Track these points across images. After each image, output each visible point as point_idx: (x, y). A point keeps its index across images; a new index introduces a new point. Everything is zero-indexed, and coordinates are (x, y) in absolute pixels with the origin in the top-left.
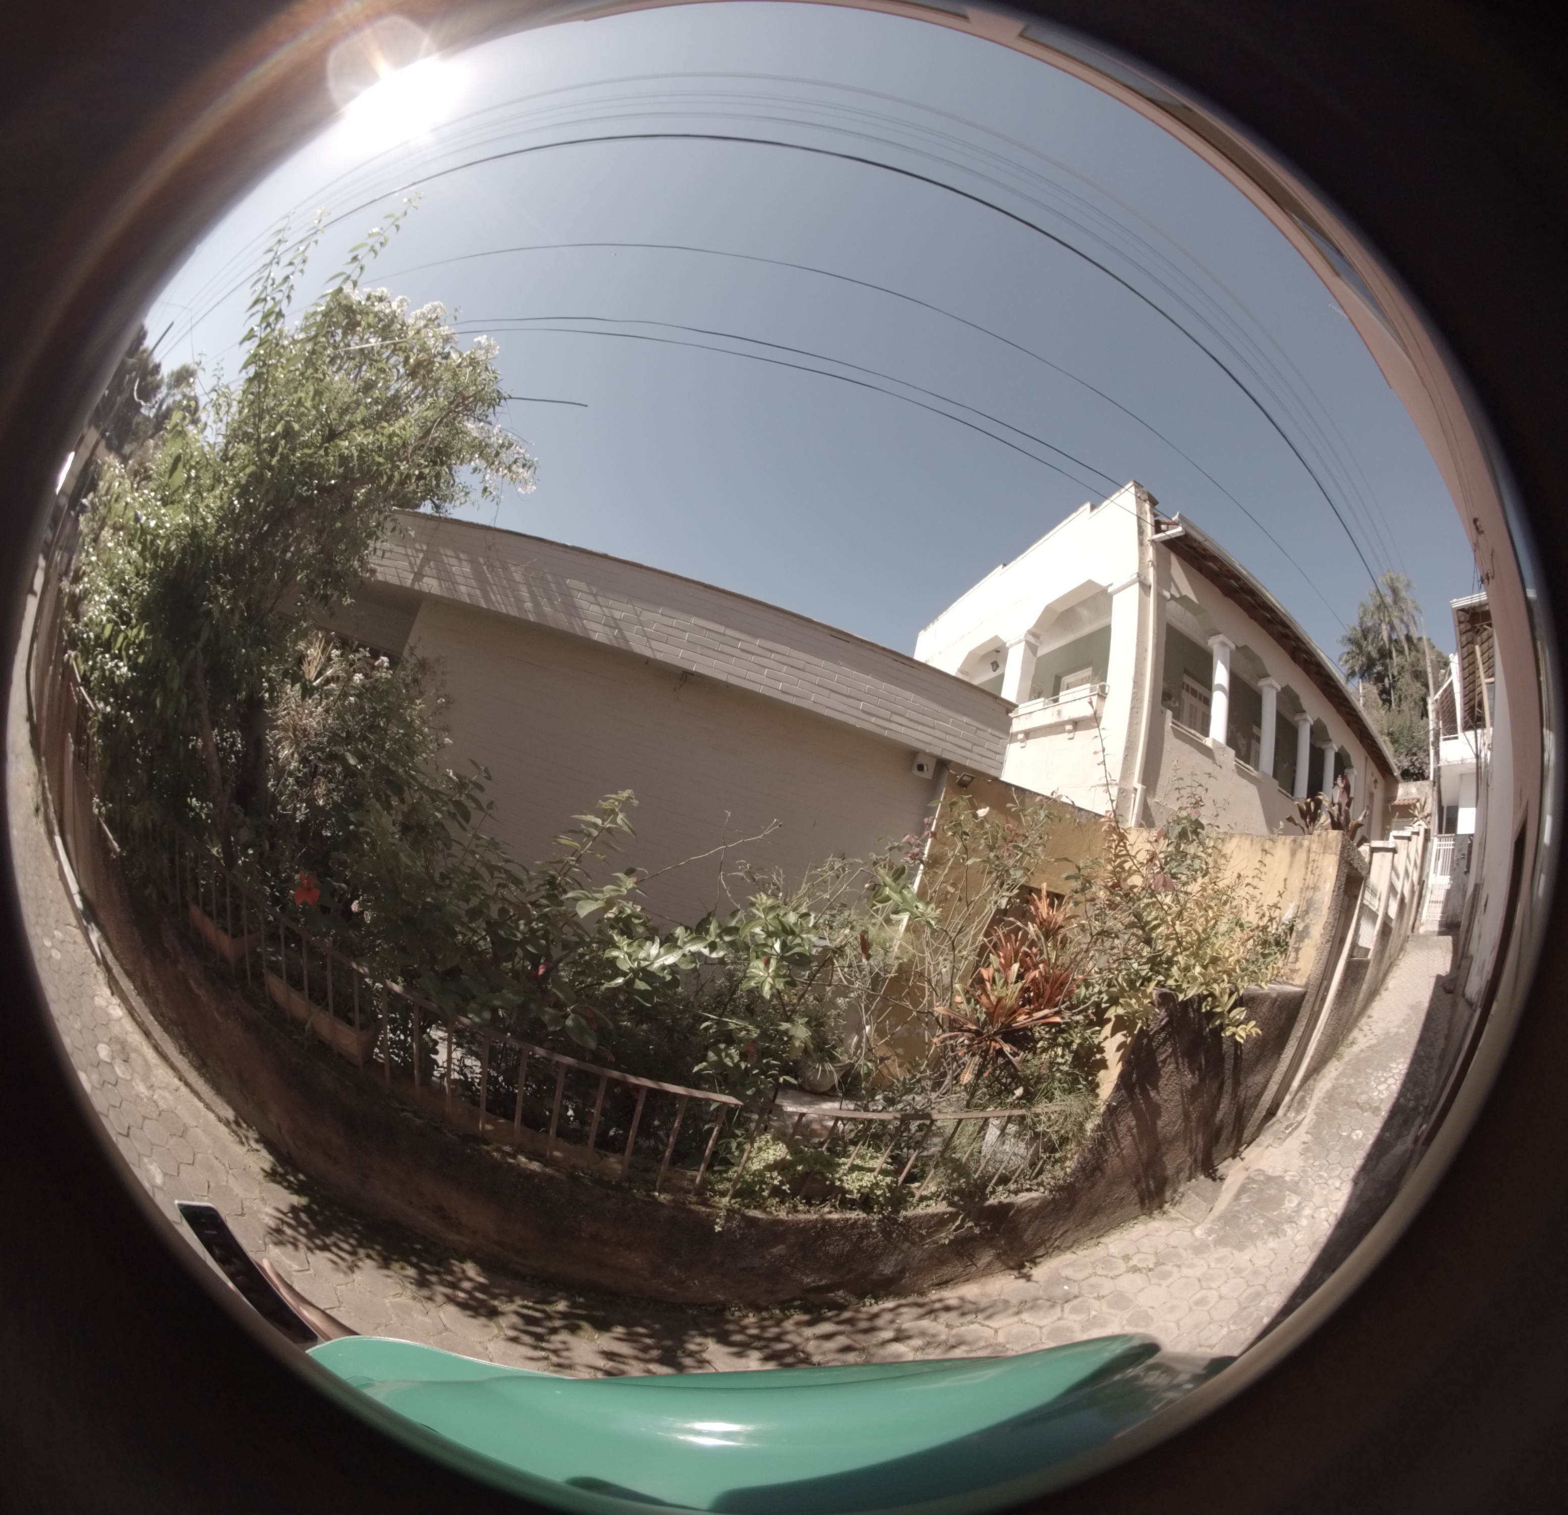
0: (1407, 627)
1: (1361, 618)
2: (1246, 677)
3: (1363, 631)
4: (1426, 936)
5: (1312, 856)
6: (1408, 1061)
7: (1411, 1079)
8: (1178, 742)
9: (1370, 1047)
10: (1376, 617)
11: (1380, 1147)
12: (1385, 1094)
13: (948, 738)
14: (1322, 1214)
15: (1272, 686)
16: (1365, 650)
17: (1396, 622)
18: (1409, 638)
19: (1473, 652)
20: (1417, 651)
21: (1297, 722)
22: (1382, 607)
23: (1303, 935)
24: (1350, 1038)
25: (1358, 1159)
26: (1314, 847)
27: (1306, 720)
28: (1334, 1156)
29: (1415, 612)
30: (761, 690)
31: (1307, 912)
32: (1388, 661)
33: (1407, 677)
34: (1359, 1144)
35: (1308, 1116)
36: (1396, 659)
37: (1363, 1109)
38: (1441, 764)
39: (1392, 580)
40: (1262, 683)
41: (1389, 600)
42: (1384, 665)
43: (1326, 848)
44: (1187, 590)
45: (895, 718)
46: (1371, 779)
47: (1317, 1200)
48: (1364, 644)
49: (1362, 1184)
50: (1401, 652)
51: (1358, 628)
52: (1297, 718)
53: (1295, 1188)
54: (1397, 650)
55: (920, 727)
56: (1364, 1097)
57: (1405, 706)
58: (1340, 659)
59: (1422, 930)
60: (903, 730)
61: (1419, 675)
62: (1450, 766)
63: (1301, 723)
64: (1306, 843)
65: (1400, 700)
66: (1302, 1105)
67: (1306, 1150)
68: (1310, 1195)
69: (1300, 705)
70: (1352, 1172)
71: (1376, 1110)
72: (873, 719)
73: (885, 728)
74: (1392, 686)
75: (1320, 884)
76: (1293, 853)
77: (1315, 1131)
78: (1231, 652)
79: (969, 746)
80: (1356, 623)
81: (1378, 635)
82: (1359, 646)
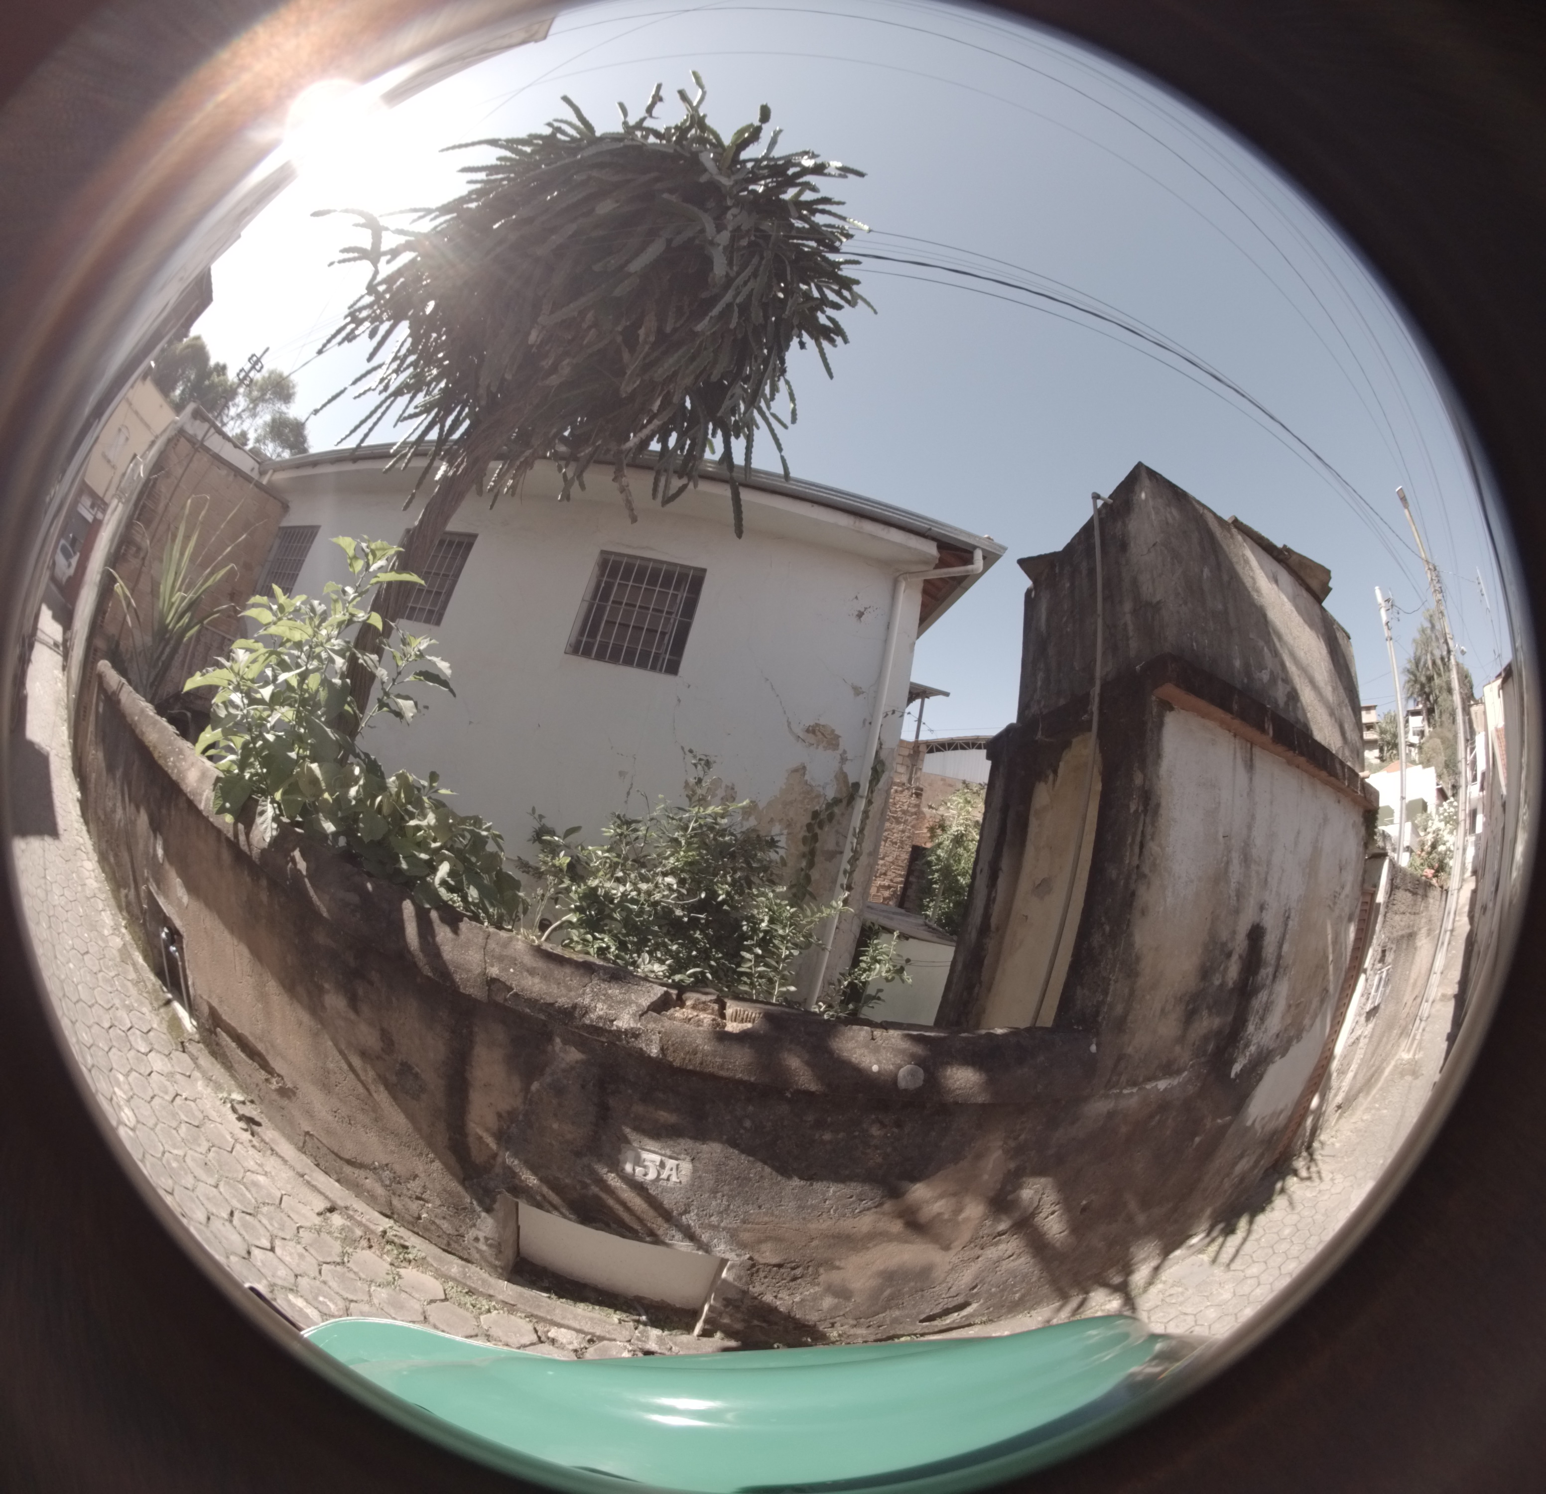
1: (1413, 652)
10: (1423, 649)
16: (1418, 679)
18: (1443, 659)
22: (1425, 640)
32: (1431, 683)
36: (1437, 681)
42: (1430, 687)
48: (1418, 674)
50: (1439, 675)
51: (1413, 661)
54: (1437, 673)
57: (1444, 717)
65: (1441, 713)
74: (1436, 701)
80: (1412, 655)
81: (1425, 663)
82: (1415, 676)
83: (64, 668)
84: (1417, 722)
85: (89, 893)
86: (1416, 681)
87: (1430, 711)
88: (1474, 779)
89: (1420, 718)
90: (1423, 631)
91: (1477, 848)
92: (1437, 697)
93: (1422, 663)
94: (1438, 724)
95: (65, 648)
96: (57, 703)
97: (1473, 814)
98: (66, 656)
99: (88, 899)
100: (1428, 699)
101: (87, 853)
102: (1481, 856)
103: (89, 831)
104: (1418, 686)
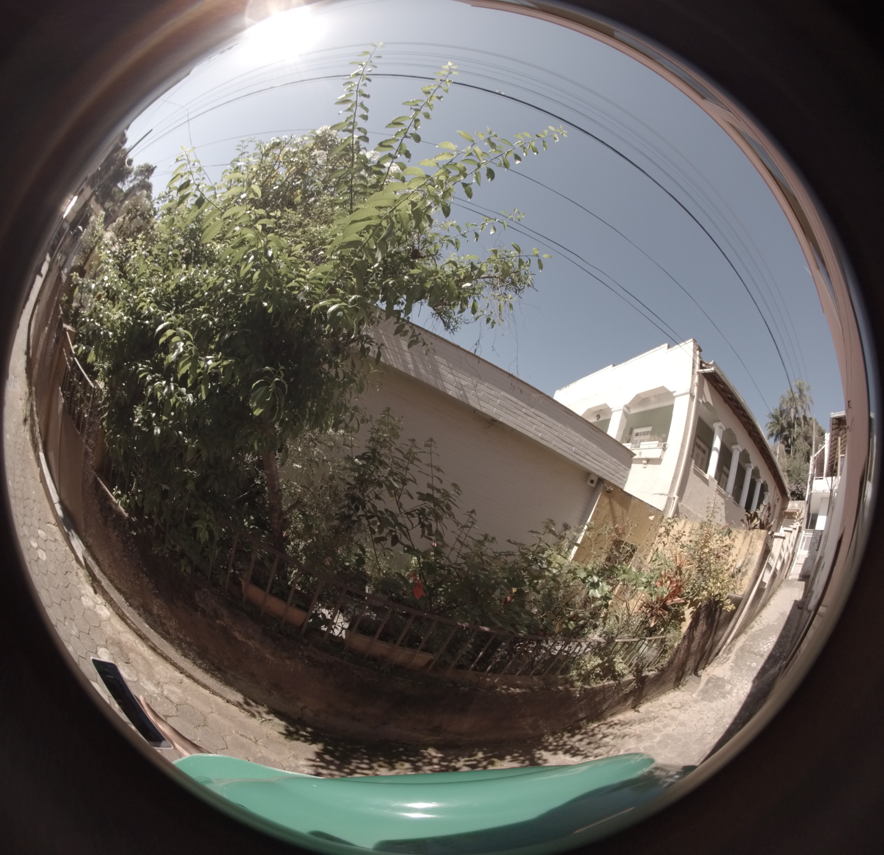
0: (805, 411)
1: (781, 405)
2: (727, 445)
3: (781, 412)
4: (792, 581)
5: (753, 540)
6: (777, 637)
7: (779, 645)
8: (695, 476)
9: (760, 630)
10: (789, 404)
11: (763, 671)
12: (766, 649)
13: (606, 468)
14: (741, 692)
15: (738, 449)
16: (780, 422)
17: (799, 408)
18: (805, 418)
19: (837, 439)
20: (808, 425)
21: (746, 468)
22: (792, 399)
23: (744, 574)
24: (752, 625)
25: (755, 674)
26: (754, 536)
27: (750, 467)
28: (744, 672)
29: (810, 404)
30: (531, 435)
31: (747, 564)
32: (792, 429)
33: (801, 439)
34: (754, 669)
35: (732, 656)
36: (797, 429)
37: (756, 654)
38: (812, 492)
39: (800, 384)
40: (733, 447)
41: (797, 395)
42: (790, 432)
43: (759, 537)
44: (710, 400)
45: (587, 457)
46: (776, 498)
47: (739, 687)
48: (781, 419)
49: (756, 683)
50: (799, 425)
51: (778, 410)
52: (747, 465)
53: (729, 682)
54: (797, 424)
55: (596, 462)
56: (757, 650)
57: (798, 455)
58: (766, 426)
59: (790, 578)
60: (589, 463)
61: (807, 438)
62: (817, 493)
63: (748, 468)
64: (751, 534)
65: (796, 451)
66: (730, 651)
67: (732, 669)
68: (735, 685)
69: (749, 459)
70: (752, 678)
71: (762, 656)
72: (578, 456)
73: (582, 461)
74: (792, 443)
75: (755, 553)
76: (745, 538)
77: (736, 661)
78: (724, 431)
79: (614, 473)
80: (777, 406)
81: (789, 414)
82: (778, 420)
92: (795, 441)
93: (786, 414)
104: (779, 428)
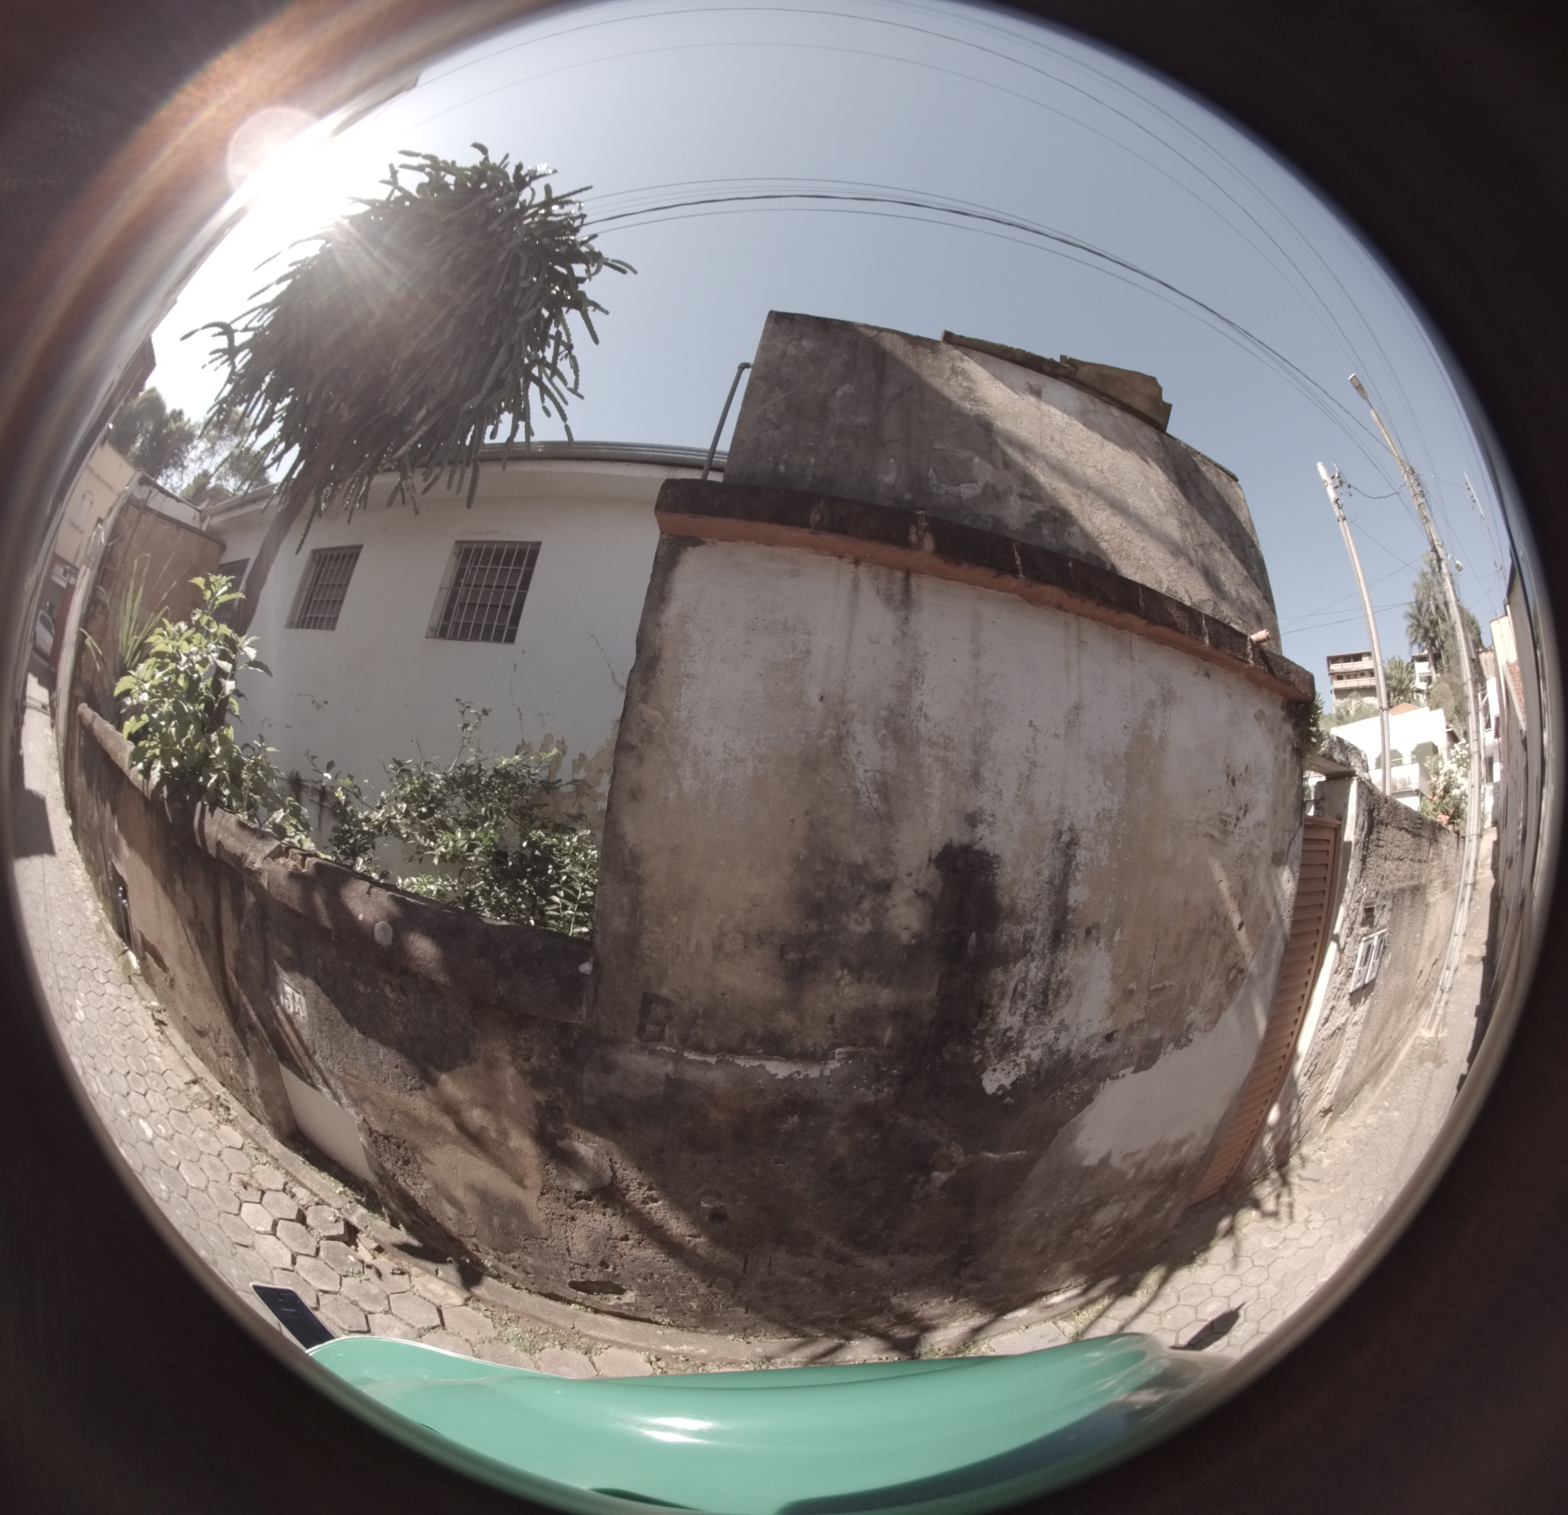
1: (1416, 596)
3: (1418, 607)
10: (1425, 593)
16: (1422, 623)
17: (1437, 594)
22: (1428, 586)
32: (1437, 630)
33: (1450, 640)
36: (1441, 626)
42: (1435, 632)
48: (1421, 619)
50: (1444, 620)
51: (1415, 605)
54: (1440, 618)
57: (1452, 665)
58: (1407, 632)
65: (1448, 659)
74: (1442, 647)
80: (1414, 599)
81: (1428, 607)
82: (1418, 620)
83: (52, 726)
84: (1422, 668)
85: (77, 890)
86: (1419, 626)
87: (1437, 658)
88: (1488, 725)
89: (1426, 664)
90: (1424, 575)
91: (1496, 799)
92: (1443, 642)
93: (1424, 609)
94: (1446, 670)
95: (51, 709)
96: (49, 756)
97: (1490, 762)
98: (53, 715)
99: (76, 893)
100: (1433, 644)
101: (77, 865)
102: (1501, 806)
103: (79, 849)
104: (1422, 631)
